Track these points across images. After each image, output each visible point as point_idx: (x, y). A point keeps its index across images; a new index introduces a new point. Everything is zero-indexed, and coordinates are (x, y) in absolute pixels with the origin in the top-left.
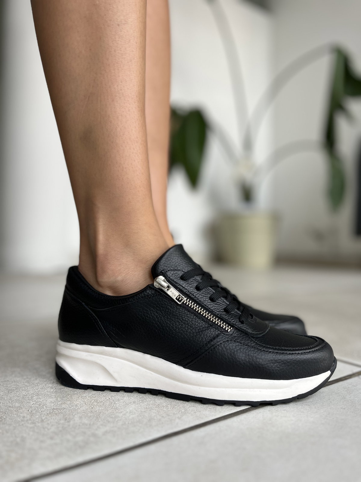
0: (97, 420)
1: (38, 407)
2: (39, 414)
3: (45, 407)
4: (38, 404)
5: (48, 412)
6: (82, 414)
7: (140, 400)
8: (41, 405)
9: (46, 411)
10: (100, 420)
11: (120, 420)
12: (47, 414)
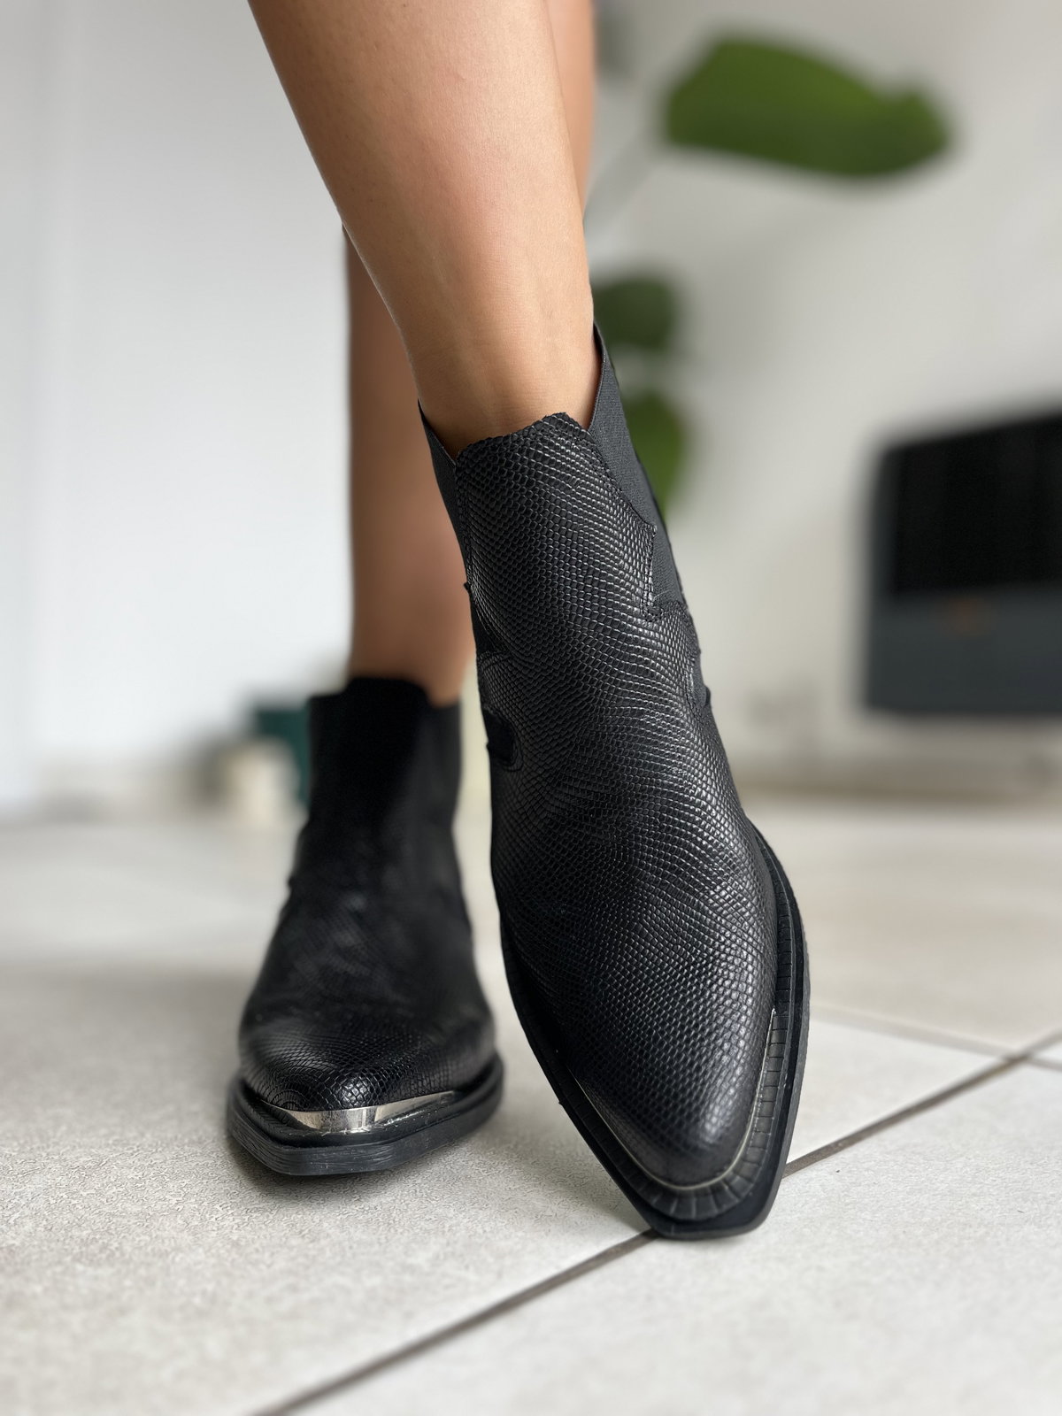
0: (392, 1230)
1: (199, 1210)
2: (215, 1229)
3: (220, 1209)
4: (193, 1200)
5: (237, 1221)
6: (339, 1218)
7: (481, 1170)
8: (205, 1204)
9: (231, 1218)
10: (400, 1230)
11: (458, 1225)
12: (237, 1224)
